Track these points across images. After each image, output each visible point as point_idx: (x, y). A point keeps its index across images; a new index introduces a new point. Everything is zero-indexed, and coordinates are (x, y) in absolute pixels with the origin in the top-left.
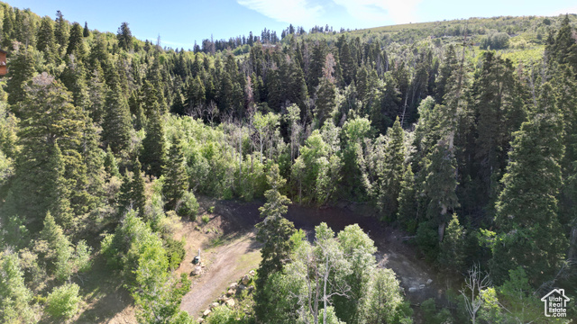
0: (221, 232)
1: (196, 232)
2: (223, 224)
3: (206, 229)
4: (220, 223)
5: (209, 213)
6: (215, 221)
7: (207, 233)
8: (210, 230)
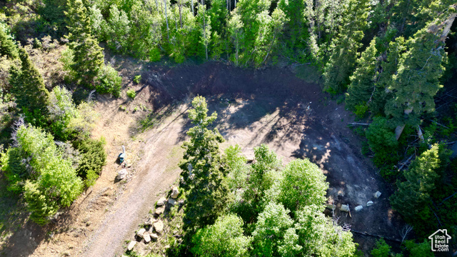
0: (151, 108)
1: (122, 113)
2: (152, 96)
3: (132, 107)
4: (148, 96)
5: (135, 84)
6: (142, 94)
7: (134, 112)
8: (137, 108)
